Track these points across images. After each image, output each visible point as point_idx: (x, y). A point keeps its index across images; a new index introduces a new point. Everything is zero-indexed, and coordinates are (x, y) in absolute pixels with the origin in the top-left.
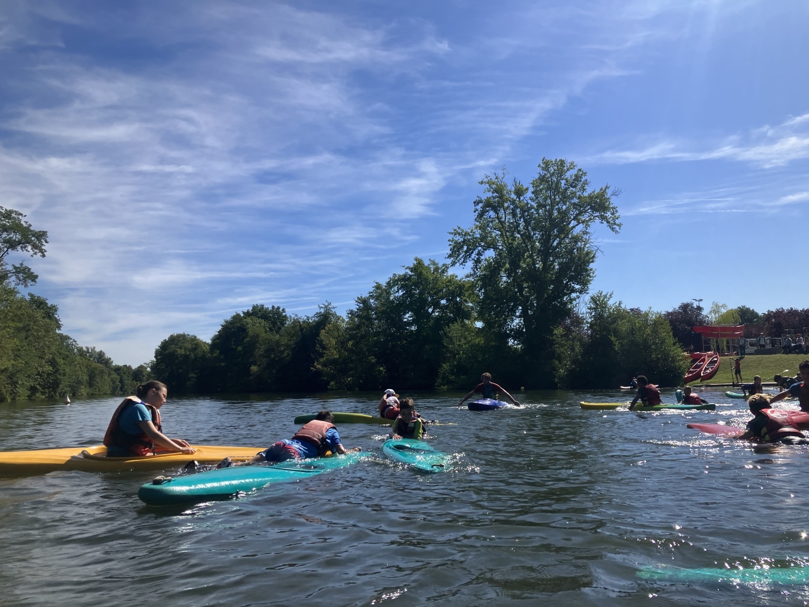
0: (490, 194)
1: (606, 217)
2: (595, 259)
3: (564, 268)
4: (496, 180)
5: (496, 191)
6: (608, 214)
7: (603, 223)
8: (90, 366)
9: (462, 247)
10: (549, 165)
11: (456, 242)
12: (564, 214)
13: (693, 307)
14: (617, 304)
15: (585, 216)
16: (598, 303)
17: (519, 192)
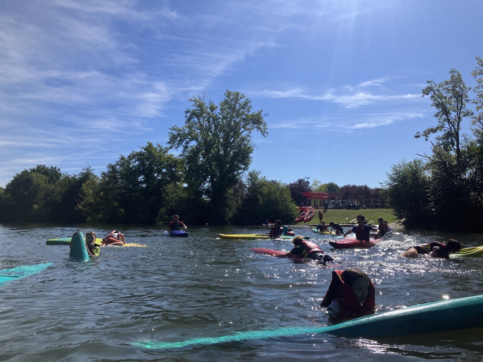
0: (195, 108)
1: (260, 128)
2: (253, 151)
3: (236, 155)
4: (199, 100)
5: (199, 106)
6: (262, 126)
7: (258, 131)
9: (177, 138)
10: (230, 94)
11: (173, 135)
12: (237, 124)
13: (304, 182)
14: (263, 178)
15: (249, 126)
16: (253, 177)
17: (212, 109)
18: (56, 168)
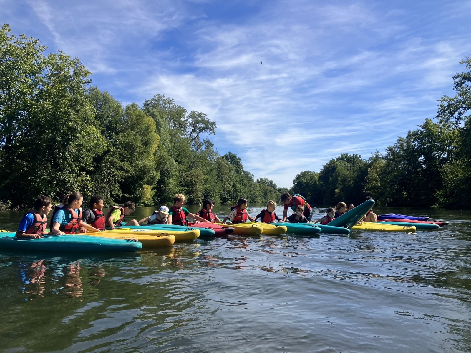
8: (264, 188)
11: (443, 107)
18: (357, 155)
